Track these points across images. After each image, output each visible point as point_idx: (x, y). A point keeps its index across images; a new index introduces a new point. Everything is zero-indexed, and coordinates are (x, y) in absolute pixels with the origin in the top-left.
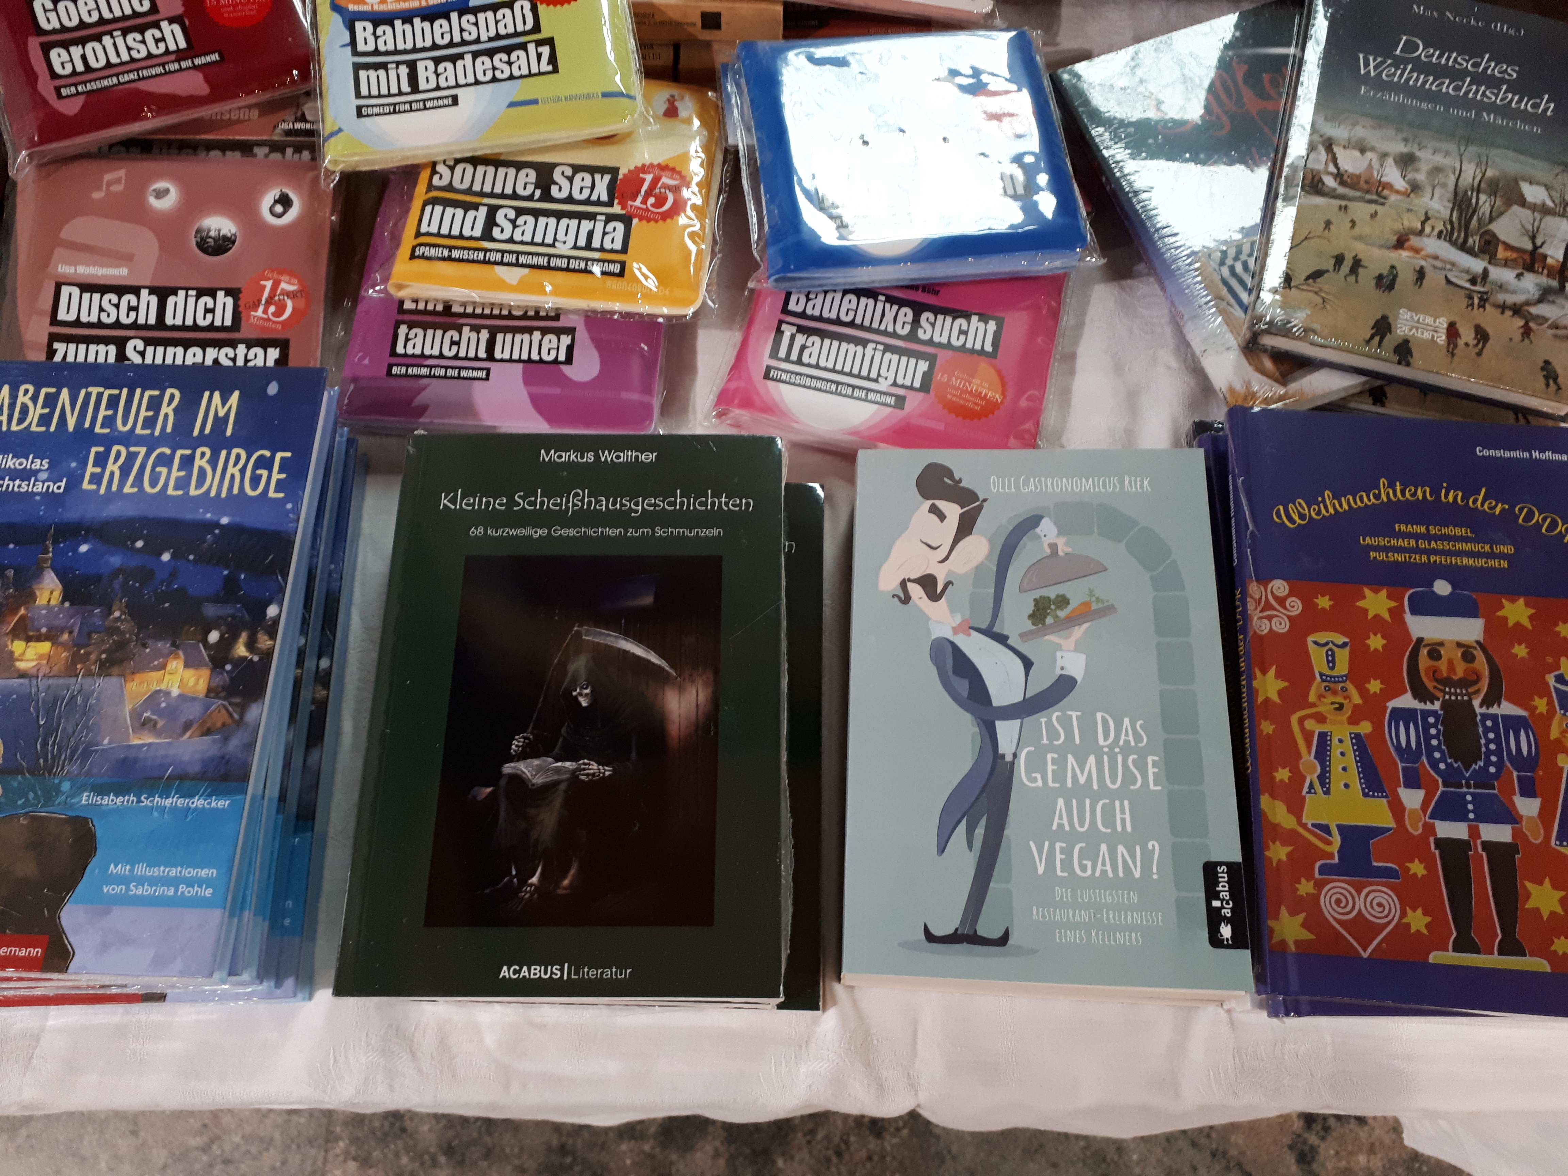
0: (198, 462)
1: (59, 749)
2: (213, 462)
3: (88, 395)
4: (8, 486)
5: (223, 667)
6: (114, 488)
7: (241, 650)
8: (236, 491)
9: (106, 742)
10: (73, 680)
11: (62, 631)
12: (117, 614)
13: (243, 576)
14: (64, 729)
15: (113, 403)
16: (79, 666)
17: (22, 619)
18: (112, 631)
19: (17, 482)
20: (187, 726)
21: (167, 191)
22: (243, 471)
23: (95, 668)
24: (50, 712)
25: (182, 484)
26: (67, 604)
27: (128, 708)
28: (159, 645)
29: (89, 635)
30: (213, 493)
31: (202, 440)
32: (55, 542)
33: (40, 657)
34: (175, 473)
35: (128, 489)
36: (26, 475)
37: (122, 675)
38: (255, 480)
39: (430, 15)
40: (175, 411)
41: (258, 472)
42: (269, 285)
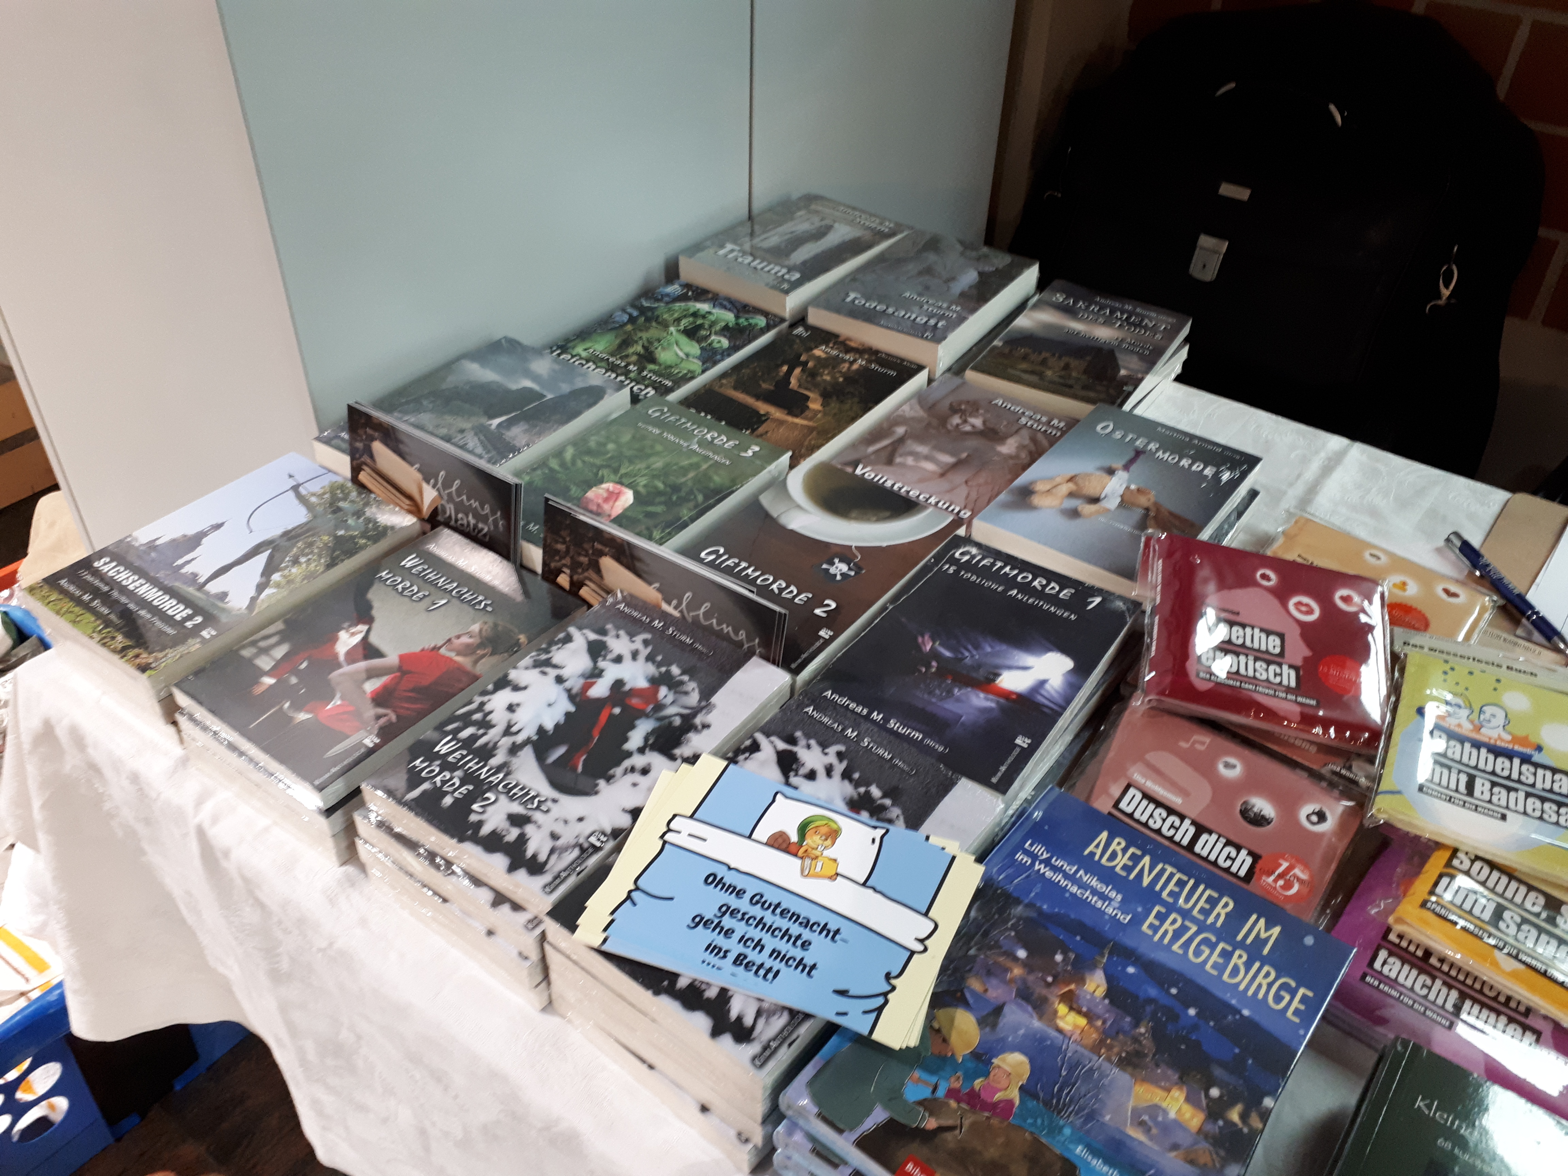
0: (1235, 960)
1: (1071, 1100)
2: (1248, 965)
3: (1163, 871)
4: (1087, 898)
5: (1216, 1120)
6: (1166, 941)
7: (1234, 1115)
8: (1261, 996)
9: (1108, 1118)
10: (1095, 1058)
11: (1098, 1017)
12: (1142, 1030)
13: (1250, 1062)
14: (1078, 1088)
15: (1181, 884)
16: (1103, 1051)
17: (1070, 991)
18: (1136, 1040)
19: (1095, 898)
20: (1175, 1147)
21: (1234, 767)
22: (1270, 985)
23: (1115, 1059)
24: (1072, 1068)
25: (1219, 967)
26: (1107, 1001)
27: (1131, 1104)
28: (1170, 1072)
29: (1117, 1033)
30: (1242, 987)
31: (1242, 945)
32: (1111, 954)
33: (1076, 1026)
34: (1215, 957)
35: (1175, 947)
36: (1103, 897)
37: (1132, 1075)
38: (1278, 999)
39: (1497, 752)
40: (1227, 914)
41: (1283, 993)
42: (1285, 865)
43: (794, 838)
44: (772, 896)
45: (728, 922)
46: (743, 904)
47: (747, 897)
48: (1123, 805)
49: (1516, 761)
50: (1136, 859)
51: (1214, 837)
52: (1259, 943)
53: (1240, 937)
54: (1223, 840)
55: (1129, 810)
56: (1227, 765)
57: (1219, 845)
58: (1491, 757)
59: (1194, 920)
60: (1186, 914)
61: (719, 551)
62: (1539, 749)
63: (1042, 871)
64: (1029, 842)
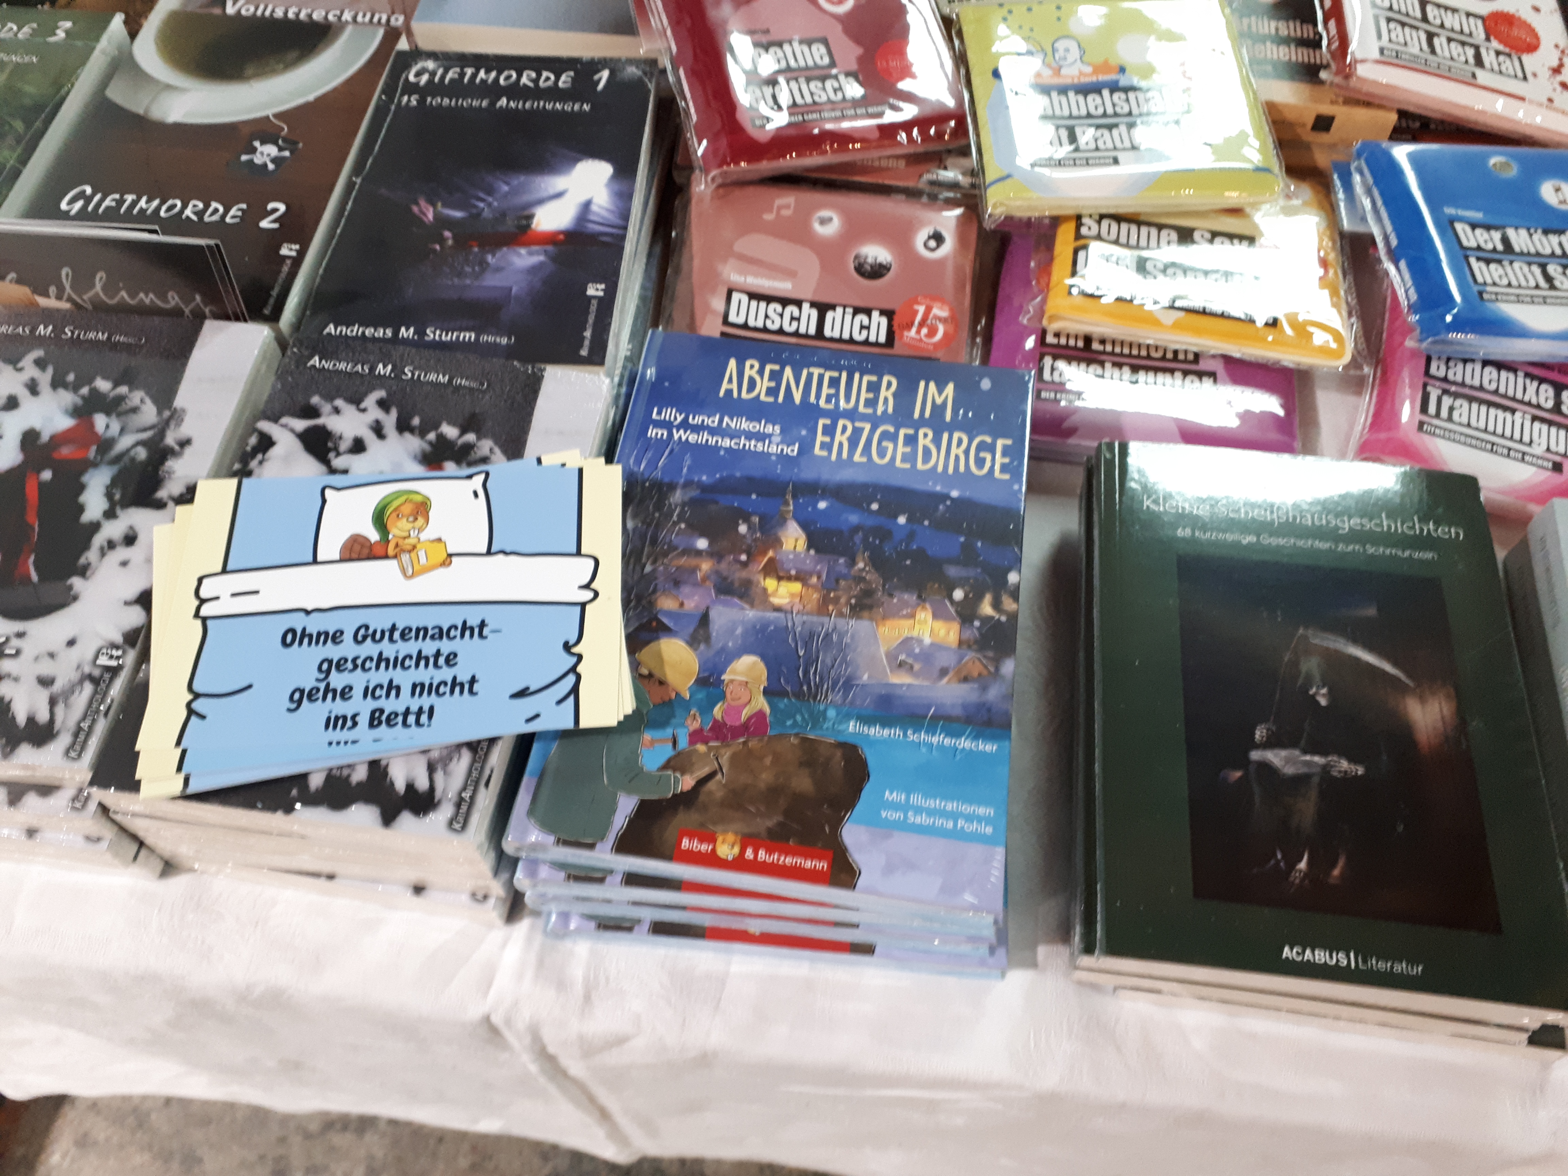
0: (921, 441)
1: (821, 679)
2: (937, 441)
3: (810, 376)
4: (744, 445)
5: (972, 622)
6: (845, 455)
7: (986, 608)
8: (962, 468)
9: (866, 677)
10: (826, 620)
11: (811, 576)
12: (861, 565)
13: (979, 544)
14: (823, 662)
15: (834, 383)
16: (831, 608)
17: (771, 561)
18: (859, 579)
19: (753, 442)
20: (944, 672)
22: (967, 452)
23: (846, 610)
24: (807, 645)
25: (910, 458)
26: (812, 552)
27: (882, 650)
28: (906, 596)
29: (837, 581)
30: (940, 469)
31: (922, 422)
32: (794, 497)
33: (792, 595)
34: (901, 449)
35: (857, 458)
36: (761, 437)
37: (871, 619)
38: (980, 462)
39: (1085, 90)
40: (895, 395)
41: (982, 455)
42: (921, 309)
43: (374, 536)
44: (379, 621)
45: (337, 680)
46: (348, 649)
47: (348, 637)
48: (732, 318)
49: (1106, 93)
50: (776, 376)
51: (839, 310)
52: (937, 410)
53: (916, 415)
54: (849, 310)
55: (741, 320)
56: (823, 222)
57: (848, 318)
58: (1081, 98)
59: (864, 418)
60: (852, 415)
61: (84, 191)
62: (1122, 70)
63: (684, 438)
64: (655, 410)
